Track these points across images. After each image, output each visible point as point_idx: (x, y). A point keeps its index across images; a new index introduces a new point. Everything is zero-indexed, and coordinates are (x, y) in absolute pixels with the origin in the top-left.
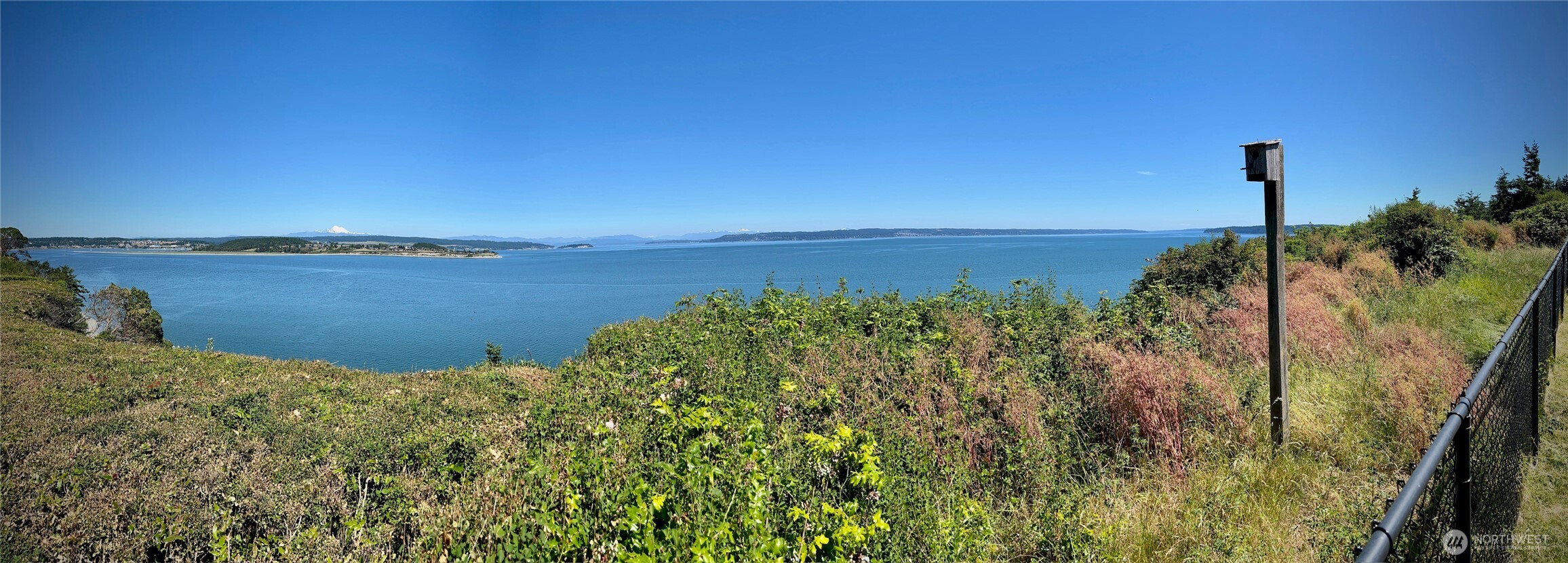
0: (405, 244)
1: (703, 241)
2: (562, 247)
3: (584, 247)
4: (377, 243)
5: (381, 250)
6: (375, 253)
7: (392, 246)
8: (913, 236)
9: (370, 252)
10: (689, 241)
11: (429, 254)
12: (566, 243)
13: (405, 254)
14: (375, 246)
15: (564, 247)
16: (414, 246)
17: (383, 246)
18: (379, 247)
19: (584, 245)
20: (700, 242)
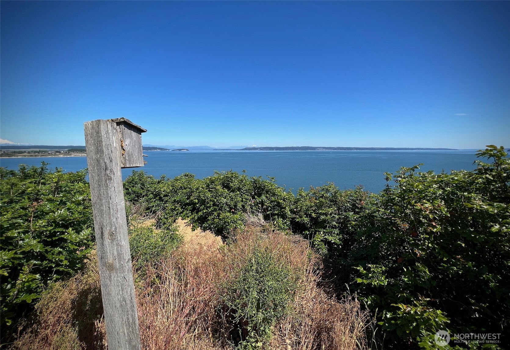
0: (61, 150)
1: (237, 150)
2: (173, 150)
3: (185, 150)
4: (38, 150)
5: (40, 154)
6: (36, 156)
7: (50, 151)
8: (324, 150)
9: (31, 156)
10: (231, 150)
11: (80, 155)
12: (176, 148)
13: (61, 156)
14: (35, 152)
15: (175, 150)
16: (68, 151)
17: (42, 151)
18: (39, 152)
19: (185, 149)
20: (236, 150)
